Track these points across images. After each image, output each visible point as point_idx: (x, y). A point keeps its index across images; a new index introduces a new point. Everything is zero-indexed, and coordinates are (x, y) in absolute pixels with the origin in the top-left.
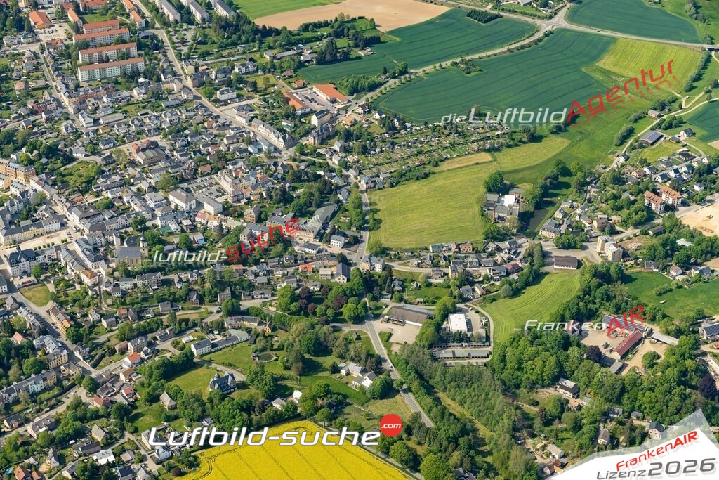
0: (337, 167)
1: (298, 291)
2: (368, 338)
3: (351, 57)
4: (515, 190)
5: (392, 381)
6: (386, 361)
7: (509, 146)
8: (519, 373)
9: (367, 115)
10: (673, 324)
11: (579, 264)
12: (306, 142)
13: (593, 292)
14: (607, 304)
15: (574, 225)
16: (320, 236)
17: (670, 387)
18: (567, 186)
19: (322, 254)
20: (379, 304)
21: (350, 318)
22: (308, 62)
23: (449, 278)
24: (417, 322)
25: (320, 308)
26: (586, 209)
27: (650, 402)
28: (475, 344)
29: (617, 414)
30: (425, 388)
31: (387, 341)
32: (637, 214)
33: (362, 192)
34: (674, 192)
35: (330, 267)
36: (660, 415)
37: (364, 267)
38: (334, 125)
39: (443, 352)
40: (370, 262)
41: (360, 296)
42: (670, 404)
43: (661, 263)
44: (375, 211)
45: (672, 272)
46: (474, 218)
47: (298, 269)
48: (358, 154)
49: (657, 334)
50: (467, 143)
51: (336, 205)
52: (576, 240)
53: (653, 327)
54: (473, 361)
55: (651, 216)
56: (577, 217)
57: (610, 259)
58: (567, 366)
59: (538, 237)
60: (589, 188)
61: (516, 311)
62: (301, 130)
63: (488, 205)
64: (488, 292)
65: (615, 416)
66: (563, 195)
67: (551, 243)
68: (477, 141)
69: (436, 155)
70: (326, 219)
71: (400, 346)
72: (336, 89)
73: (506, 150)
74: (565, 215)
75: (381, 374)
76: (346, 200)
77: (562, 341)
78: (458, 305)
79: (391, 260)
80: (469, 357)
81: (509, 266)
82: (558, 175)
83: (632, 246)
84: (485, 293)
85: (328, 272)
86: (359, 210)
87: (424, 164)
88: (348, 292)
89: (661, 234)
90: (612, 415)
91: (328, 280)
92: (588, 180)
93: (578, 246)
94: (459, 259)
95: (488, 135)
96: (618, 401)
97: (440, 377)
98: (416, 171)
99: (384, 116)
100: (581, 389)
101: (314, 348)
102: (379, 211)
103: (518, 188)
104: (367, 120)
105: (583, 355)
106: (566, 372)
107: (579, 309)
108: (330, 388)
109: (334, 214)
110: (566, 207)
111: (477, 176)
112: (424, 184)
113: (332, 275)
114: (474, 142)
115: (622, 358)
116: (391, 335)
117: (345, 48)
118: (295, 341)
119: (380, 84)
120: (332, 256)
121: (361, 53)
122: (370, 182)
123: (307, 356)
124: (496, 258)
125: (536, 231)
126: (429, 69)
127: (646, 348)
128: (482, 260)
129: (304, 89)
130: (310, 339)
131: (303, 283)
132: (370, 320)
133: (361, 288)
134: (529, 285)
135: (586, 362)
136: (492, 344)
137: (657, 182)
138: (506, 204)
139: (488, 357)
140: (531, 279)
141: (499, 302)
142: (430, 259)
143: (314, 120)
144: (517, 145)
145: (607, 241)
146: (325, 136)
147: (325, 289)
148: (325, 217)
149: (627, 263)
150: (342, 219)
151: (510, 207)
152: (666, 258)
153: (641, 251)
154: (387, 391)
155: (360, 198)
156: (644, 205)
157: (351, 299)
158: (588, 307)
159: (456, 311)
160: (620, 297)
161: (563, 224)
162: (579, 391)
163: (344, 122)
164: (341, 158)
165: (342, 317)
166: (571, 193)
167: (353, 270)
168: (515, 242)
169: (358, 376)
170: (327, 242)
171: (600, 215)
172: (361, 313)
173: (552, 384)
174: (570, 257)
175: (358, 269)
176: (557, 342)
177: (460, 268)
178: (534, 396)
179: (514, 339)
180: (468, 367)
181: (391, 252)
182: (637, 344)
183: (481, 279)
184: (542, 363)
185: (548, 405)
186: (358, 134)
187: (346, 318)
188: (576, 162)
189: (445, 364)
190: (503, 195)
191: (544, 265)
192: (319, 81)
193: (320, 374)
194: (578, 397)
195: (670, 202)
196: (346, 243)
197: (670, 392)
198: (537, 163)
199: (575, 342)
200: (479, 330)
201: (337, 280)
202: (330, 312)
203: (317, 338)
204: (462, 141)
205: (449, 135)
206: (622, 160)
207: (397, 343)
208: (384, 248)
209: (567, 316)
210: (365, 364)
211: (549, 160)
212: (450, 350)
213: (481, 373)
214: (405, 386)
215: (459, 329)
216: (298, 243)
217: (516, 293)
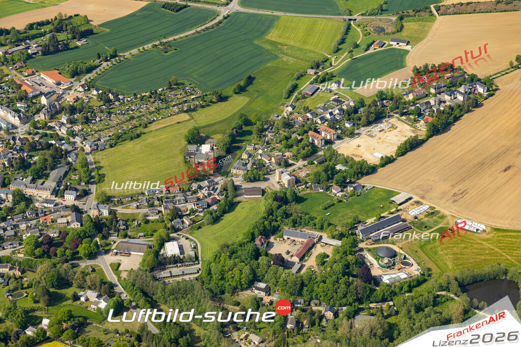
0: (65, 136)
1: (40, 239)
2: (102, 269)
3: (71, 47)
4: (210, 140)
5: (123, 301)
6: (117, 286)
7: (203, 107)
8: (222, 282)
9: (86, 92)
10: (336, 230)
11: (263, 192)
12: (39, 119)
13: (275, 212)
14: (287, 221)
15: (257, 162)
16: (56, 192)
17: (338, 278)
18: (250, 133)
19: (59, 206)
20: (108, 242)
21: (86, 255)
22: (35, 54)
23: (162, 215)
24: (139, 252)
25: (59, 251)
26: (266, 150)
27: (324, 292)
28: (187, 263)
29: (300, 304)
30: (149, 303)
31: (117, 270)
32: (304, 149)
33: (87, 154)
34: (330, 130)
35: (66, 216)
36: (332, 300)
37: (93, 213)
38: (60, 102)
39: (162, 273)
40: (98, 209)
41: (92, 237)
42: (339, 290)
43: (324, 185)
44: (99, 168)
45: (334, 191)
46: (179, 165)
47: (39, 221)
48: (82, 124)
49: (325, 239)
50: (169, 108)
51: (67, 166)
52: (259, 174)
53: (322, 234)
54: (187, 278)
55: (315, 149)
56: (259, 156)
57: (286, 186)
58: (259, 272)
59: (230, 175)
60: (267, 133)
61: (217, 235)
62: (33, 109)
63: (190, 154)
64: (194, 222)
65: (299, 305)
66: (247, 140)
67: (241, 178)
68: (177, 105)
69: (145, 119)
70: (60, 179)
71: (127, 272)
72: (60, 73)
73: (200, 110)
74: (250, 155)
75: (114, 296)
76: (75, 161)
77: (254, 253)
78: (172, 235)
79: (115, 205)
80: (183, 274)
81: (209, 200)
82: (242, 125)
83: (302, 174)
84: (192, 222)
85: (64, 220)
86: (86, 169)
87: (136, 127)
88: (82, 235)
89: (324, 162)
90: (296, 305)
91: (65, 227)
92: (265, 127)
93: (262, 178)
94: (169, 198)
95: (185, 99)
96: (300, 294)
97: (161, 293)
98: (131, 133)
99: (101, 92)
100: (271, 288)
101: (58, 282)
102: (102, 167)
103: (212, 138)
104: (87, 97)
105: (270, 262)
106: (259, 277)
107: (264, 227)
108: (73, 313)
109: (66, 174)
110: (251, 149)
111: (179, 132)
112: (137, 142)
113: (68, 223)
114: (174, 106)
115: (300, 260)
116: (119, 265)
117: (65, 40)
118: (41, 279)
119: (96, 67)
120: (67, 207)
121: (79, 44)
122: (93, 145)
123: (52, 290)
124: (199, 195)
125: (228, 170)
126: (135, 51)
127: (318, 250)
128: (188, 197)
129: (34, 76)
130: (53, 276)
131: (45, 232)
132: (102, 255)
133: (92, 230)
134: (226, 213)
135: (273, 267)
136: (200, 262)
137: (317, 123)
138: (203, 152)
139: (198, 272)
140: (227, 208)
141: (203, 229)
142: (146, 201)
143: (44, 100)
144: (208, 105)
145: (282, 173)
146: (53, 112)
147: (64, 234)
148: (59, 177)
149: (299, 188)
150: (73, 177)
151: (207, 154)
152: (328, 181)
153: (309, 177)
154: (120, 309)
155: (86, 159)
156: (309, 142)
157: (84, 240)
158: (272, 224)
159: (171, 239)
160: (296, 215)
161: (249, 163)
162: (270, 290)
163: (68, 100)
164: (68, 128)
165: (79, 255)
166: (254, 138)
167: (85, 217)
168: (213, 181)
169: (95, 301)
170: (62, 196)
171: (276, 153)
172: (94, 250)
173: (249, 287)
174: (256, 188)
175: (88, 215)
176: (250, 254)
177: (171, 206)
178: (236, 298)
179: (216, 256)
180: (182, 282)
181: (115, 199)
182: (311, 248)
183: (188, 212)
184: (239, 271)
185: (247, 304)
186: (80, 108)
187: (82, 255)
188: (255, 114)
189: (165, 282)
190: (201, 145)
191: (237, 196)
192: (45, 69)
193: (64, 303)
194: (269, 295)
195: (328, 138)
196: (77, 196)
197: (337, 282)
198: (225, 117)
199: (264, 253)
200: (190, 253)
201: (72, 226)
202: (68, 252)
203: (59, 274)
204: (165, 106)
205: (154, 102)
206: (290, 109)
207: (125, 271)
208: (109, 197)
209: (256, 233)
210: (100, 291)
211: (234, 115)
212: (168, 271)
213: (192, 286)
214: (134, 304)
215: (173, 253)
216: (37, 201)
217: (216, 220)
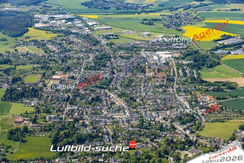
0: (200, 115)
2: (182, 154)
3: (224, 91)
12: (196, 108)
16: (184, 129)
19: (182, 133)
20: (190, 148)
21: (179, 148)
22: (210, 90)
23: (212, 146)
33: (203, 122)
38: (206, 105)
40: (193, 138)
47: (174, 135)
48: (208, 113)
51: (194, 123)
62: (196, 105)
63: (237, 132)
69: (230, 118)
72: (213, 97)
76: (197, 123)
85: (181, 137)
87: (225, 119)
98: (222, 120)
99: (222, 106)
101: (165, 152)
102: (204, 127)
111: (238, 125)
112: (222, 123)
119: (227, 99)
121: (227, 90)
122: (206, 120)
124: (229, 145)
128: (224, 144)
129: (205, 96)
132: (185, 151)
133: (186, 142)
143: (201, 103)
146: (202, 107)
148: (189, 125)
150: (194, 127)
163: (209, 105)
172: (182, 148)
181: (201, 137)
183: (221, 148)
192: (210, 95)
193: (163, 159)
196: (190, 132)
201: (182, 140)
202: (174, 146)
203: (167, 150)
204: (241, 116)
205: (238, 114)
216: (178, 130)
